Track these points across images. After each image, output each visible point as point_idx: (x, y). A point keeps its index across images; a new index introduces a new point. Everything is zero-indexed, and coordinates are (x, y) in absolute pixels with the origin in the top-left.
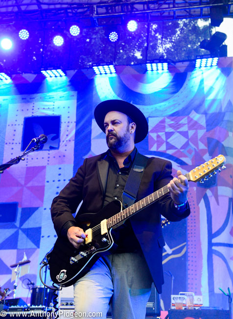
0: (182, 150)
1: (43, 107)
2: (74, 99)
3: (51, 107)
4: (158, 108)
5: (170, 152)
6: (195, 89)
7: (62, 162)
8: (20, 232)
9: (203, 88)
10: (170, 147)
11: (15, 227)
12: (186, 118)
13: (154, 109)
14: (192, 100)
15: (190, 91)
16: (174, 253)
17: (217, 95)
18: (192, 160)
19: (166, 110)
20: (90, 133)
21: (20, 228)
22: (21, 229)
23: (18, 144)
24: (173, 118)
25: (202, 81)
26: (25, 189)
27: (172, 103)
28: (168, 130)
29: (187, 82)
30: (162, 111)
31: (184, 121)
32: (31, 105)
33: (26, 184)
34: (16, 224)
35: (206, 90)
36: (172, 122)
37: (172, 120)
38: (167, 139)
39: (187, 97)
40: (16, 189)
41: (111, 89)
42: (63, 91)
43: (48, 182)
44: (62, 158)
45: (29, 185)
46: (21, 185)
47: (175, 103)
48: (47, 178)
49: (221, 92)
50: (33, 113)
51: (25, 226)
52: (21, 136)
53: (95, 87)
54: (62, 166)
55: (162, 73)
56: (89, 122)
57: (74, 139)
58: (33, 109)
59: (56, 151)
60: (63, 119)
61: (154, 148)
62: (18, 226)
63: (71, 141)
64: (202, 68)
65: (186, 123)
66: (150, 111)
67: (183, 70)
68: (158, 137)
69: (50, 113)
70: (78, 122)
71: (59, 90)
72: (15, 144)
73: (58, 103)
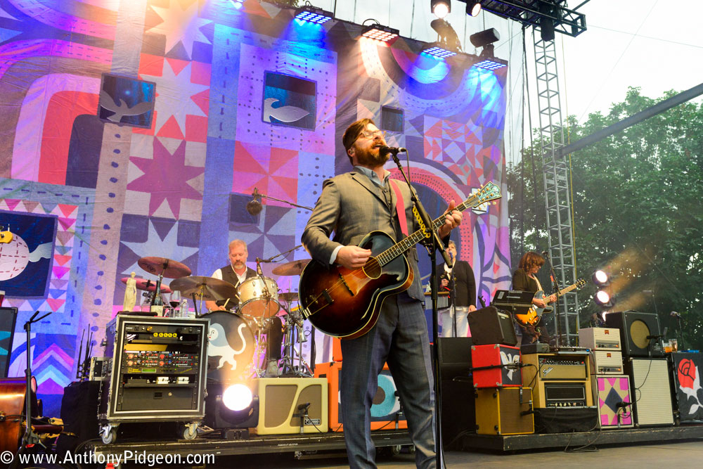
0: (458, 165)
1: (292, 63)
2: (333, 63)
3: (303, 66)
4: (434, 105)
5: (447, 165)
6: (472, 94)
7: (319, 150)
8: (266, 238)
9: (480, 94)
10: (446, 158)
11: (259, 231)
12: (463, 126)
13: (429, 106)
14: (471, 104)
15: (467, 94)
17: (493, 107)
18: (468, 179)
19: (443, 110)
21: (265, 233)
22: (267, 236)
23: (257, 109)
24: (451, 122)
25: (479, 85)
26: (270, 179)
27: (449, 104)
28: (445, 135)
29: (464, 81)
30: (439, 111)
31: (461, 130)
32: (276, 55)
33: (271, 172)
34: (258, 227)
35: (483, 96)
36: (449, 128)
37: (450, 126)
38: (444, 148)
39: (463, 100)
40: (257, 178)
41: (380, 65)
42: (318, 45)
43: (301, 174)
44: (319, 144)
45: (276, 174)
46: (265, 173)
47: (452, 104)
48: (301, 168)
49: (497, 105)
50: (277, 67)
51: (272, 231)
52: (261, 98)
53: (361, 53)
54: (320, 156)
55: (438, 61)
56: (353, 102)
57: (334, 121)
58: (277, 62)
59: (311, 132)
60: (320, 88)
61: (429, 157)
62: (262, 230)
63: (331, 123)
64: (479, 69)
65: (463, 132)
66: (425, 106)
67: (459, 64)
68: (434, 142)
69: (301, 74)
70: (338, 97)
71: (313, 43)
72: (252, 108)
73: (312, 63)
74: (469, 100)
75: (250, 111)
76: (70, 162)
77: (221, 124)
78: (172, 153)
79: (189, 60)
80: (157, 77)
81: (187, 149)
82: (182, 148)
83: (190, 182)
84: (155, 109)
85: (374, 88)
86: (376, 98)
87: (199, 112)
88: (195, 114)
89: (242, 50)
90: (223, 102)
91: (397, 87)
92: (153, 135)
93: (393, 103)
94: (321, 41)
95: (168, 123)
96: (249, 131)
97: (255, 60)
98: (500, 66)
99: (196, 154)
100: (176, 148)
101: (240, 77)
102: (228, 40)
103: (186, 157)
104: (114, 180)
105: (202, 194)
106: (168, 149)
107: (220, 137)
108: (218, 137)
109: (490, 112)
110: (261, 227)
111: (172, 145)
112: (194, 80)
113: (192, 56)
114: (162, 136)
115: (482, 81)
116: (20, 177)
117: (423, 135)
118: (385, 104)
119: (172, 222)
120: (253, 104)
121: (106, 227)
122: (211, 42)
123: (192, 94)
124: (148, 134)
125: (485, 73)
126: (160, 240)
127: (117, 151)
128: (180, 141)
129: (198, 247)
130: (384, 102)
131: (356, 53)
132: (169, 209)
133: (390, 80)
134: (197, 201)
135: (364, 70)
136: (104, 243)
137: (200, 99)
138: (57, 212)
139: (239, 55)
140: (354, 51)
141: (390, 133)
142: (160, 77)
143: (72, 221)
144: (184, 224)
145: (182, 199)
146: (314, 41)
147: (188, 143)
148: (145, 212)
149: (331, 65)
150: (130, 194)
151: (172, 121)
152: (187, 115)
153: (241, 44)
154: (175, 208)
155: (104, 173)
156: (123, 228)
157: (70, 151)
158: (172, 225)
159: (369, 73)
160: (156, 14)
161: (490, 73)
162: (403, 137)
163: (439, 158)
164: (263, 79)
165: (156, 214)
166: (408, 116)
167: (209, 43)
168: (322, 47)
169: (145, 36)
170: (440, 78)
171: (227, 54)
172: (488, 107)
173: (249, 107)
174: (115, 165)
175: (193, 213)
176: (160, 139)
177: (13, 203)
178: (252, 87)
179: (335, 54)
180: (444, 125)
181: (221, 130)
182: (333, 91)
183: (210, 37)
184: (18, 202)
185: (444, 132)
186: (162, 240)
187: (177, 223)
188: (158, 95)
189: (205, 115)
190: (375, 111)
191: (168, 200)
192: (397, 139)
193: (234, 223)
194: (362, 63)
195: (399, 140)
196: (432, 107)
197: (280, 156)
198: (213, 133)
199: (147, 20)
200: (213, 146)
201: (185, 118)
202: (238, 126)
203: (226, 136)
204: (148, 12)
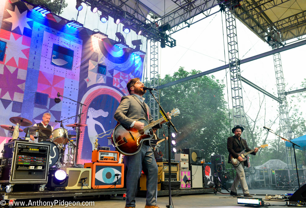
0: (125, 90)
1: (64, 42)
2: (81, 44)
3: (69, 44)
5: (121, 89)
6: (132, 63)
7: (73, 78)
9: (135, 64)
10: (121, 87)
12: (128, 75)
13: (116, 66)
14: (131, 67)
15: (130, 63)
16: (107, 133)
17: (139, 69)
19: (121, 68)
20: (88, 67)
22: (50, 110)
23: (49, 59)
24: (123, 73)
25: (134, 60)
26: (53, 88)
27: (123, 66)
28: (121, 78)
29: (129, 58)
30: (119, 68)
31: (127, 76)
32: (58, 38)
33: (53, 85)
34: (47, 107)
35: (136, 64)
36: (123, 75)
37: (123, 74)
38: (120, 82)
39: (129, 65)
40: (47, 87)
41: (99, 47)
42: (75, 36)
43: (65, 87)
44: (73, 76)
45: (55, 86)
46: (51, 85)
47: (124, 66)
48: (65, 85)
49: (140, 69)
50: (58, 43)
51: (52, 109)
52: (51, 54)
53: (92, 42)
54: (73, 80)
55: (120, 49)
56: (88, 61)
57: (80, 67)
58: (58, 41)
59: (70, 71)
60: (75, 54)
61: (115, 85)
62: (48, 108)
63: (78, 68)
64: (135, 54)
65: (128, 77)
66: (115, 66)
67: (128, 51)
68: (117, 80)
69: (68, 47)
70: (82, 58)
71: (73, 35)
72: (47, 58)
73: (73, 43)
74: (130, 66)
77: (34, 63)
78: (12, 73)
79: (22, 35)
80: (7, 40)
81: (18, 72)
82: (16, 72)
83: (19, 86)
84: (6, 53)
85: (96, 57)
86: (96, 61)
87: (24, 57)
88: (23, 58)
89: (44, 34)
90: (35, 54)
91: (104, 57)
92: (4, 64)
93: (103, 63)
94: (77, 35)
95: (11, 60)
96: (45, 67)
97: (50, 39)
98: (143, 54)
99: (22, 74)
100: (14, 71)
101: (43, 45)
102: (39, 29)
103: (18, 75)
105: (24, 91)
106: (10, 71)
107: (33, 68)
108: (32, 68)
109: (138, 71)
110: (48, 107)
111: (12, 69)
112: (24, 43)
113: (23, 33)
114: (8, 65)
115: (136, 59)
117: (113, 77)
118: (99, 63)
119: (10, 102)
120: (47, 56)
122: (32, 28)
123: (22, 49)
124: (2, 64)
125: (137, 56)
126: (4, 109)
128: (16, 68)
129: (21, 113)
130: (100, 62)
131: (90, 42)
132: (9, 96)
133: (102, 54)
134: (21, 94)
135: (93, 49)
137: (25, 52)
139: (43, 35)
140: (89, 41)
141: (100, 75)
142: (9, 40)
144: (15, 103)
145: (15, 93)
146: (74, 34)
147: (19, 69)
149: (80, 45)
151: (13, 59)
152: (19, 58)
153: (44, 31)
154: (12, 96)
158: (10, 103)
159: (94, 50)
160: (8, 13)
161: (138, 56)
162: (105, 77)
163: (118, 86)
164: (52, 47)
165: (3, 98)
166: (108, 69)
167: (31, 29)
168: (77, 37)
169: (3, 22)
170: (121, 56)
171: (38, 34)
172: (137, 69)
173: (46, 57)
175: (19, 99)
176: (7, 66)
178: (47, 50)
179: (82, 41)
180: (121, 74)
181: (34, 65)
182: (80, 56)
183: (31, 26)
185: (121, 76)
186: (5, 109)
187: (12, 102)
188: (7, 48)
189: (27, 59)
190: (96, 65)
191: (9, 92)
192: (103, 77)
193: (36, 104)
194: (92, 46)
195: (104, 78)
196: (117, 66)
197: (58, 79)
198: (30, 66)
199: (4, 15)
200: (30, 72)
201: (18, 58)
202: (41, 65)
203: (35, 68)
204: (5, 12)
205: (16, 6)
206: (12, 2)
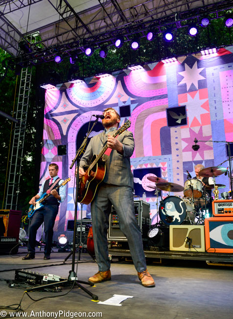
75: (229, 103)
76: (161, 146)
77: (216, 114)
78: (197, 133)
79: (197, 90)
81: (203, 129)
82: (201, 130)
83: (207, 144)
84: (188, 116)
87: (205, 111)
88: (204, 113)
89: (220, 76)
90: (215, 103)
92: (189, 127)
95: (193, 120)
96: (230, 113)
97: (228, 78)
99: (207, 130)
100: (199, 130)
101: (221, 89)
102: (213, 74)
103: (203, 133)
104: (177, 149)
105: (213, 147)
106: (195, 132)
108: (215, 120)
111: (196, 129)
112: (201, 98)
113: (198, 88)
116: (147, 156)
121: (178, 168)
122: (205, 78)
123: (201, 105)
124: (187, 128)
127: (177, 138)
128: (199, 127)
132: (200, 156)
134: (211, 151)
136: (178, 174)
138: (160, 165)
139: (219, 78)
142: (187, 102)
143: (166, 168)
144: (207, 162)
145: (205, 151)
147: (203, 127)
148: (191, 160)
150: (184, 154)
151: (195, 119)
153: (219, 73)
154: (202, 155)
155: (174, 147)
156: (184, 168)
157: (161, 142)
160: (181, 75)
165: (195, 160)
169: (178, 87)
171: (214, 80)
173: (228, 101)
174: (177, 143)
175: (210, 156)
176: (191, 128)
177: (146, 165)
178: (228, 92)
181: (216, 116)
183: (205, 76)
184: (147, 164)
187: (204, 162)
188: (188, 110)
189: (208, 112)
198: (213, 119)
199: (177, 80)
200: (214, 125)
201: (200, 116)
202: (224, 112)
203: (219, 118)
204: (177, 76)
205: (186, 64)
206: (181, 63)
